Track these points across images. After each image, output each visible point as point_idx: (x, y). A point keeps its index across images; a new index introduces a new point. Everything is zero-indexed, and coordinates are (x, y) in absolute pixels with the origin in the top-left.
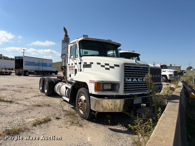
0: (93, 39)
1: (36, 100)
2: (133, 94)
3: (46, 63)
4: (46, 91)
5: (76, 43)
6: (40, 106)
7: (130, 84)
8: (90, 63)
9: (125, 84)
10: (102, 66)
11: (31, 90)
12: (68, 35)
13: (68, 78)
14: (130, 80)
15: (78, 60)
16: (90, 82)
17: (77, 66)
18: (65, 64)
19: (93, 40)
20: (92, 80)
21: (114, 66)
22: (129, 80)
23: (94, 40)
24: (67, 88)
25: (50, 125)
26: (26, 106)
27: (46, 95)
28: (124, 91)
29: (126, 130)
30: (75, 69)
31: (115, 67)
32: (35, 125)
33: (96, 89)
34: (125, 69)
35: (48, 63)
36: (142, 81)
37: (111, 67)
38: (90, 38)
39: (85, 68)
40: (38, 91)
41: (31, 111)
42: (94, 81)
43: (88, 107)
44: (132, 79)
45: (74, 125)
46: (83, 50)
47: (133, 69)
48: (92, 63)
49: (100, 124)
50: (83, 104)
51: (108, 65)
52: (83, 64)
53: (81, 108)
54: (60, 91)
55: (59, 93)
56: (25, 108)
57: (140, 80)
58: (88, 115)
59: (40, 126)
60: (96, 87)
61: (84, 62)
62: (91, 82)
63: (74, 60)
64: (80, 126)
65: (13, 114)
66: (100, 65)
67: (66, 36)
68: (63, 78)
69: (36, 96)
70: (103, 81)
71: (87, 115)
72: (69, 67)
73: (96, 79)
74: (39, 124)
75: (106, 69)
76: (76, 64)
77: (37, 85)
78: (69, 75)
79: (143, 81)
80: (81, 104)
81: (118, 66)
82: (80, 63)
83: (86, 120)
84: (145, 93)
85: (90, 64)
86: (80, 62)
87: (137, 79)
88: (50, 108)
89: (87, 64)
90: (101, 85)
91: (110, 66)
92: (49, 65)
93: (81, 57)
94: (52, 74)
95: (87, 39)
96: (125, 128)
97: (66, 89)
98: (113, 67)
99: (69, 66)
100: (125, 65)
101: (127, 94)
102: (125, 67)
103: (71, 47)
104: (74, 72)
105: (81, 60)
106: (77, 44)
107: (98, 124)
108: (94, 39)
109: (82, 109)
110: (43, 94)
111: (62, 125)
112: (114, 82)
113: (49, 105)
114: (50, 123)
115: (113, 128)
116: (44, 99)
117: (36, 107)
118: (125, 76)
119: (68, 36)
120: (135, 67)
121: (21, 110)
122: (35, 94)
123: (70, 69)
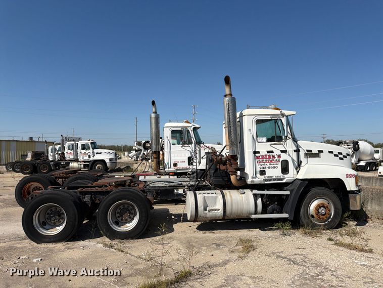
8: (319, 151)
10: (336, 155)
16: (347, 177)
17: (289, 155)
20: (350, 174)
24: (255, 196)
39: (309, 159)
42: (354, 174)
48: (322, 151)
50: (329, 210)
51: (341, 154)
52: (304, 152)
54: (225, 209)
60: (356, 181)
63: (276, 144)
66: (333, 154)
72: (257, 157)
75: (341, 159)
78: (258, 173)
82: (297, 151)
85: (317, 152)
86: (295, 149)
89: (313, 152)
91: (343, 156)
93: (296, 142)
97: (256, 199)
98: (346, 157)
99: (258, 155)
104: (279, 166)
106: (279, 119)
123: (261, 160)
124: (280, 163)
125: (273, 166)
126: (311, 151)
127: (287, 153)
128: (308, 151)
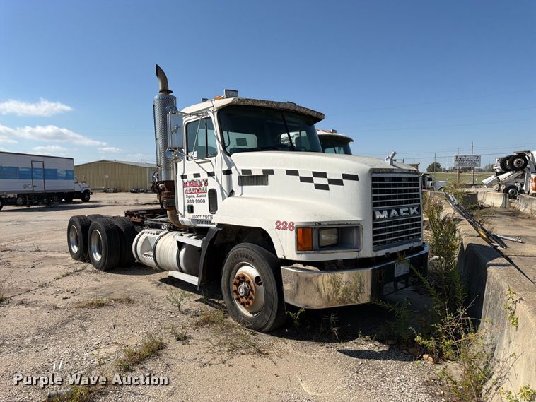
0: (258, 101)
1: (78, 287)
2: (392, 250)
3: (56, 170)
4: (97, 257)
5: (209, 112)
6: (102, 305)
7: (384, 224)
8: (263, 170)
9: (375, 226)
10: (303, 179)
11: (39, 256)
12: (169, 89)
13: (183, 216)
14: (385, 215)
15: (218, 163)
16: (278, 228)
17: (217, 180)
18: (168, 174)
19: (256, 104)
20: (285, 222)
21: (342, 178)
22: (382, 217)
23: (261, 104)
24: (180, 245)
25: (172, 361)
26: (56, 308)
27: (100, 269)
28: (374, 244)
29: (385, 349)
30: (210, 190)
31: (344, 181)
32: (126, 368)
33: (301, 246)
34: (373, 185)
35: (61, 168)
36: (408, 214)
37: (332, 182)
38: (250, 100)
39: (245, 187)
40: (65, 258)
41: (86, 324)
42: (293, 223)
43: (269, 297)
44: (389, 212)
45: (243, 354)
46: (230, 133)
47: (388, 185)
48: (271, 172)
49: (310, 340)
50: (251, 290)
51: (323, 175)
52: (238, 175)
53: (244, 300)
54: (154, 256)
55: (149, 260)
56: (59, 316)
57: (404, 212)
58: (274, 318)
59: (142, 368)
60: (300, 240)
61: (242, 170)
62: (281, 225)
63: (204, 162)
64: (259, 352)
65: (34, 341)
66: (298, 177)
67: (165, 91)
68: (144, 213)
69: (67, 275)
70: (319, 223)
71: (270, 318)
72: (185, 185)
73: (300, 219)
74: (137, 363)
75: (318, 187)
76: (211, 174)
77: (47, 237)
78: (186, 209)
79: (410, 214)
80: (245, 289)
81: (354, 178)
82: (228, 172)
83: (266, 332)
84: (414, 246)
85: (262, 174)
86: (226, 168)
87: (398, 210)
88: (137, 309)
89: (254, 174)
90: (315, 233)
91: (329, 180)
92: (64, 174)
93: (230, 155)
94: (74, 200)
95: (242, 103)
96: (378, 344)
97: (180, 249)
98: (339, 182)
99: (185, 180)
100: (374, 175)
101: (379, 252)
102: (374, 179)
103: (187, 124)
104: (207, 199)
105: (230, 164)
106: (210, 117)
107: (305, 342)
108: (260, 101)
109: (248, 303)
110: (85, 265)
111: (208, 357)
112: (347, 223)
113: (130, 301)
114: (168, 356)
115: (348, 348)
116: (97, 280)
117: (94, 310)
118: (375, 205)
119: (172, 92)
120: (394, 179)
121: (51, 324)
122: (62, 269)
123: (188, 188)
124: (207, 194)
125: (200, 198)
126: (249, 171)
127: (215, 177)
128: (244, 171)
